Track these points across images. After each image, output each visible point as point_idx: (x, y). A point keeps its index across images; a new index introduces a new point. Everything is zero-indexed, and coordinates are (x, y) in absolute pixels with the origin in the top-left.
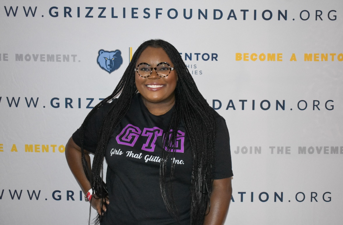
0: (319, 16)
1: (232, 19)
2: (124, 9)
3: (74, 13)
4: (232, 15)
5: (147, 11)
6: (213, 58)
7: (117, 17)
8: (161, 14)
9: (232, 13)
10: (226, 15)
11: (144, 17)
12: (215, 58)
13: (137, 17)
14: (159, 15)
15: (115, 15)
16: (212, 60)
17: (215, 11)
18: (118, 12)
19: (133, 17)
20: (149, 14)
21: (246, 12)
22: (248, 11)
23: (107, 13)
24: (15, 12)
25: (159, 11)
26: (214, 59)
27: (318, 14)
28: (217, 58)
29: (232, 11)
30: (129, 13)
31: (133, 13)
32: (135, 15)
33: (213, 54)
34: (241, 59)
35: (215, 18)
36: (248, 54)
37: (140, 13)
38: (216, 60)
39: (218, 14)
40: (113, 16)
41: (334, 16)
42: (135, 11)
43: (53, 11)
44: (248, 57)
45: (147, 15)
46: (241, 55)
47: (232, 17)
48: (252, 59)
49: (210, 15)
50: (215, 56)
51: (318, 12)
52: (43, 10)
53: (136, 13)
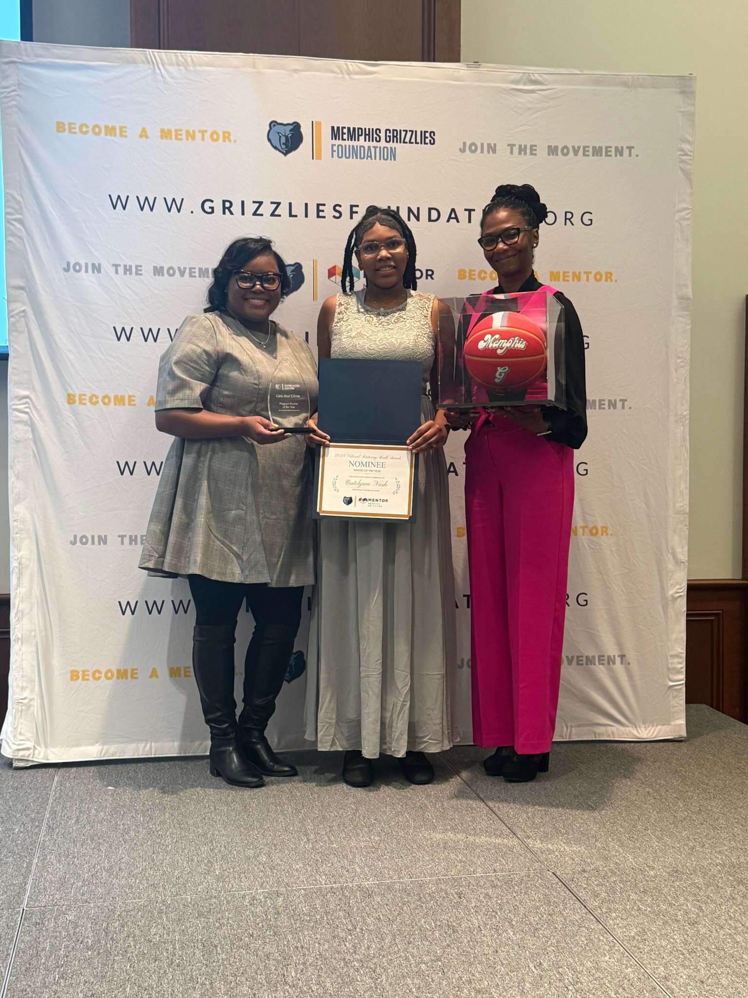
0: (569, 219)
1: (453, 221)
2: (306, 205)
3: (237, 208)
4: (453, 215)
5: (337, 208)
6: (427, 275)
7: (296, 216)
8: (357, 212)
9: (453, 213)
10: (444, 216)
11: (334, 217)
12: (431, 276)
13: (324, 217)
14: (354, 215)
15: (293, 214)
16: (427, 278)
17: (430, 209)
18: (298, 210)
19: (318, 216)
20: (340, 213)
21: (472, 212)
22: (474, 210)
23: (283, 210)
24: (151, 206)
25: (355, 209)
26: (429, 277)
27: (567, 217)
28: (433, 276)
29: (453, 210)
30: (312, 210)
31: (318, 211)
32: (321, 214)
33: (427, 271)
34: (465, 278)
35: (430, 220)
36: (475, 271)
37: (328, 211)
38: (432, 278)
39: (434, 215)
40: (291, 215)
41: (589, 220)
42: (321, 208)
43: (207, 205)
44: (474, 275)
45: (337, 215)
46: (465, 271)
47: (453, 218)
48: (480, 277)
49: (424, 215)
50: (430, 273)
51: (568, 214)
52: (192, 204)
53: (323, 211)
